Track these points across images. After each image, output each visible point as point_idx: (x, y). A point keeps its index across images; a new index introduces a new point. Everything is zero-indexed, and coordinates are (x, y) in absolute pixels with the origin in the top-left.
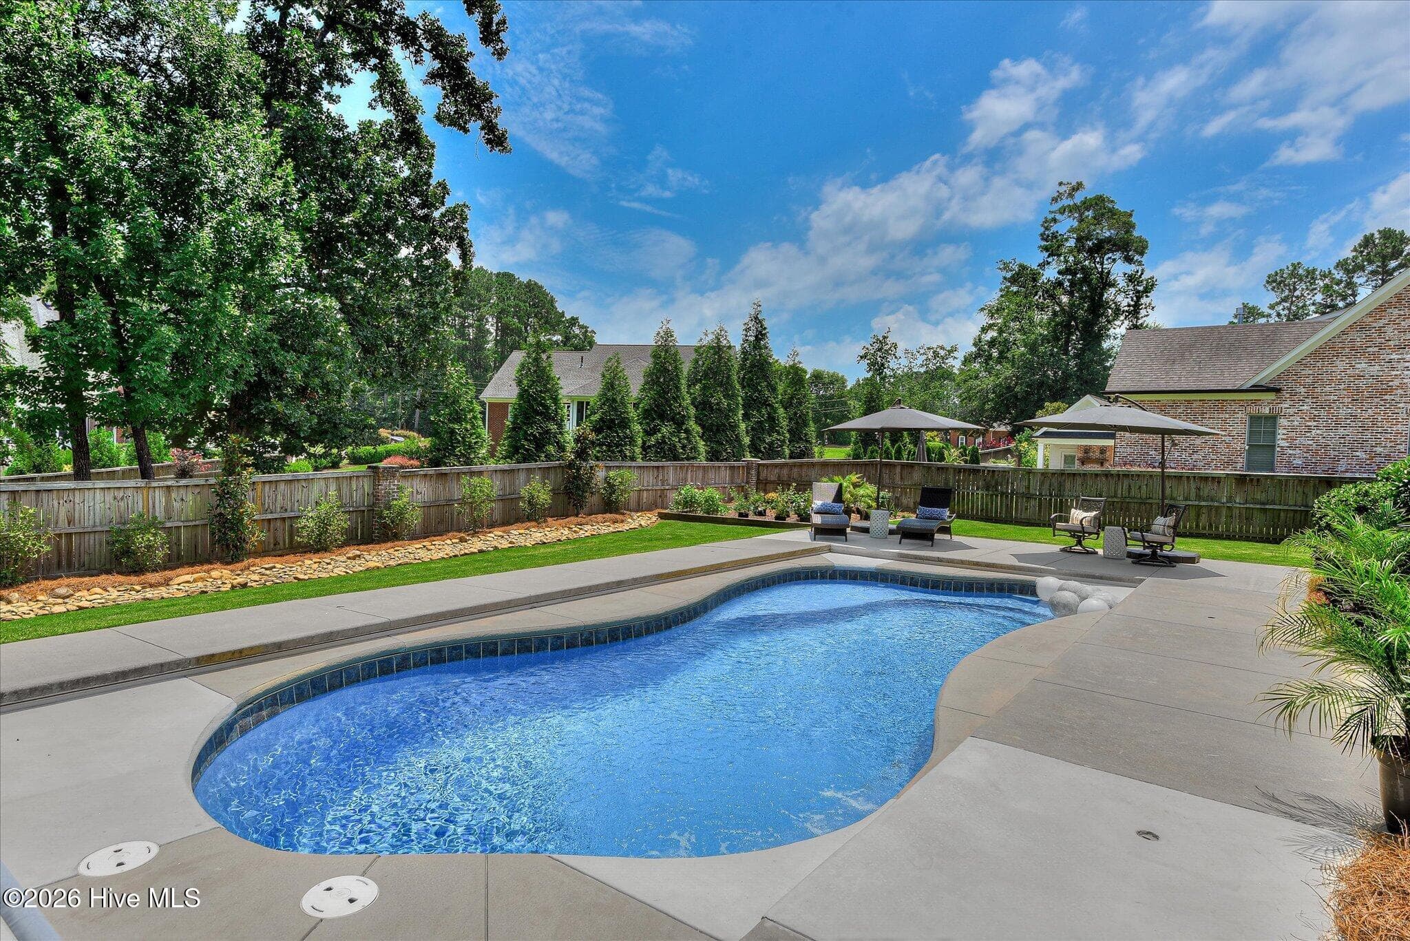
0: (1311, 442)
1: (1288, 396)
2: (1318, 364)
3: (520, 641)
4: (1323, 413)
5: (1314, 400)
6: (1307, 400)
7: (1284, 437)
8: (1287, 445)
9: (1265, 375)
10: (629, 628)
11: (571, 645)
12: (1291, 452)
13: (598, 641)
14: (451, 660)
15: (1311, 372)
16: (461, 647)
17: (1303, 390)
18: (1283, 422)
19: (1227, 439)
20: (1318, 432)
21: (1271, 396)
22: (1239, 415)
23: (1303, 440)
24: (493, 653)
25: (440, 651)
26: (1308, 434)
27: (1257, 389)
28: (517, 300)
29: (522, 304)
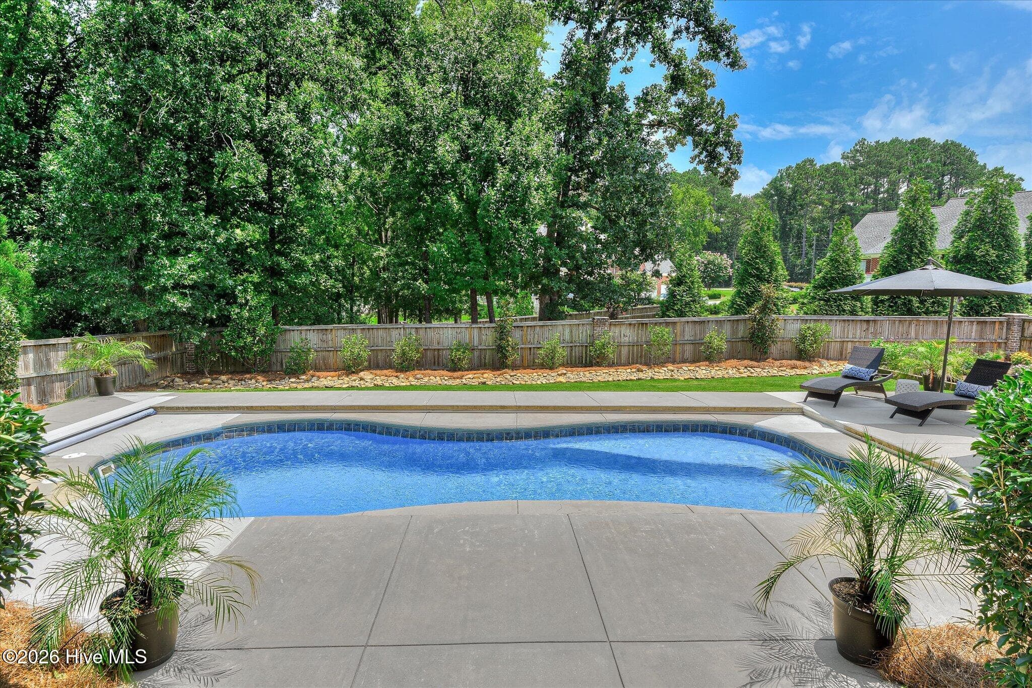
3: (387, 428)
10: (453, 435)
11: (413, 436)
13: (429, 439)
14: (355, 430)
16: (360, 425)
24: (374, 431)
25: (349, 425)
28: (929, 161)
29: (933, 165)
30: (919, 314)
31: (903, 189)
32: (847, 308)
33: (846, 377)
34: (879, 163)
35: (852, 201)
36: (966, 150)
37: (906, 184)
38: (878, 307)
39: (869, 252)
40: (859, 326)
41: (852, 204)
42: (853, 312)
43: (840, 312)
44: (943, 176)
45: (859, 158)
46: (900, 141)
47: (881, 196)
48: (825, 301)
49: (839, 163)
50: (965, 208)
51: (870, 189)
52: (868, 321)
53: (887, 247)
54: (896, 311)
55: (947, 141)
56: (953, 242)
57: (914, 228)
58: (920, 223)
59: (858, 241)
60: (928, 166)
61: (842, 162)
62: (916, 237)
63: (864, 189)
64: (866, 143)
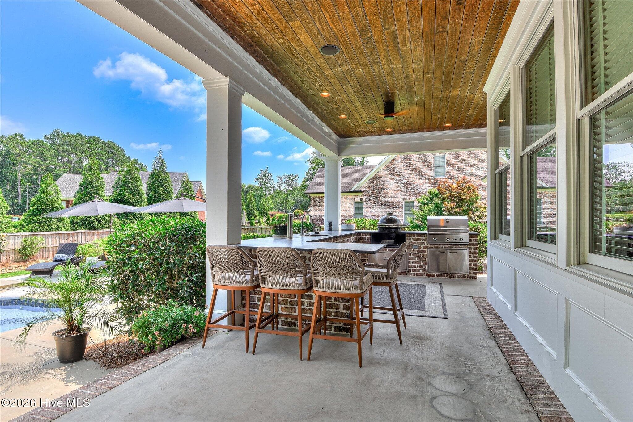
0: (374, 212)
1: (366, 194)
2: (375, 181)
4: (377, 200)
5: (374, 196)
6: (372, 196)
7: (365, 210)
8: (367, 213)
9: (358, 186)
12: (368, 216)
15: (373, 185)
17: (371, 192)
18: (365, 204)
19: (347, 211)
20: (376, 208)
21: (360, 194)
22: (351, 202)
23: (371, 211)
26: (373, 209)
27: (356, 191)
28: (100, 150)
29: (102, 152)
30: (98, 229)
31: (86, 162)
32: (55, 227)
33: (56, 261)
34: (70, 146)
35: (53, 165)
36: (119, 148)
37: (87, 160)
38: (75, 226)
39: (67, 196)
40: (63, 237)
41: (53, 167)
42: (58, 229)
43: (50, 229)
44: (108, 159)
45: (57, 140)
46: (82, 136)
47: (73, 165)
48: (39, 223)
49: (42, 141)
50: (118, 175)
51: (65, 160)
52: (69, 234)
53: (77, 193)
54: (86, 228)
55: (109, 141)
56: (113, 192)
57: (92, 183)
58: (95, 181)
59: (59, 188)
60: (99, 152)
61: (45, 140)
62: (93, 188)
63: (61, 159)
64: (60, 132)
